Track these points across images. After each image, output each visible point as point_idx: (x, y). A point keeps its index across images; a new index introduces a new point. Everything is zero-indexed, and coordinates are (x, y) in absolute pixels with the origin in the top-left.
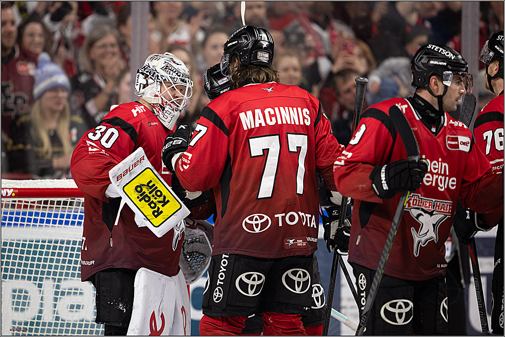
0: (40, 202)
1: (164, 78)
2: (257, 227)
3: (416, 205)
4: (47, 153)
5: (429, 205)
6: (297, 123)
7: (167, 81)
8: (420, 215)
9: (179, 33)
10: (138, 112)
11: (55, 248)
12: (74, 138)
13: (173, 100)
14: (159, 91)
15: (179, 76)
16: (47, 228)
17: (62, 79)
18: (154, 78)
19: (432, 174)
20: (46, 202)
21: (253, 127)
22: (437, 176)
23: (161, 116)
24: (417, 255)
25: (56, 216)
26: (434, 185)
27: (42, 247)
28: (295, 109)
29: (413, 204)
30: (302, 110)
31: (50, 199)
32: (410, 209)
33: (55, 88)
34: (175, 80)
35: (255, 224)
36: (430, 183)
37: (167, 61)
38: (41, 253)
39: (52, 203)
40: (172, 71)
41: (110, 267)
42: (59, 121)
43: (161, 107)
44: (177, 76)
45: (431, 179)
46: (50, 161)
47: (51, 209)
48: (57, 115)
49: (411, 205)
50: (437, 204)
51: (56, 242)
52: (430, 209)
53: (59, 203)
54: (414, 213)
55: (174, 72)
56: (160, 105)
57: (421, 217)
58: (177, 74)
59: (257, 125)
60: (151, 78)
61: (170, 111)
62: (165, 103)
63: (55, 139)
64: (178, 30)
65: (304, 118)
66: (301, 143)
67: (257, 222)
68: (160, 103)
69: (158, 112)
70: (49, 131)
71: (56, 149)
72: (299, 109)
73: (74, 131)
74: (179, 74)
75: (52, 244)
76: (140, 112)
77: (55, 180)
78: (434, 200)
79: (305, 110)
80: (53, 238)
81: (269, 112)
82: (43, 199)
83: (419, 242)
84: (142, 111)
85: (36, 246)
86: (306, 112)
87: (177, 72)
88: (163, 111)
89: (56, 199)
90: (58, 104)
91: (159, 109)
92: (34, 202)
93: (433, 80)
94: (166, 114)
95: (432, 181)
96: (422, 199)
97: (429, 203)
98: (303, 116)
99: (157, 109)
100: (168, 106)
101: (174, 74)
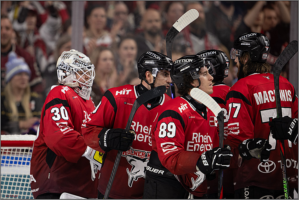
0: (10, 150)
1: (77, 70)
2: (267, 169)
3: (129, 154)
4: (15, 117)
5: (142, 155)
6: (285, 101)
7: (79, 71)
8: (132, 160)
9: (103, 39)
10: (65, 91)
11: (20, 180)
12: (33, 107)
13: (86, 82)
14: (76, 78)
15: (86, 66)
16: (15, 167)
17: (25, 67)
18: (70, 71)
19: (144, 134)
20: (14, 150)
21: (262, 103)
22: (148, 136)
23: (81, 93)
24: (130, 186)
25: (21, 159)
26: (145, 141)
27: (12, 179)
28: (283, 90)
29: (128, 153)
30: (287, 91)
31: (17, 148)
32: (126, 156)
33: (21, 73)
34: (84, 69)
35: (266, 167)
36: (142, 140)
37: (75, 58)
38: (11, 184)
39: (18, 150)
40: (80, 63)
41: (47, 192)
42: (23, 96)
43: (79, 88)
44: (85, 67)
45: (143, 138)
46: (18, 123)
47: (18, 154)
48: (22, 92)
49: (127, 154)
50: (148, 154)
51: (21, 176)
52: (143, 157)
53: (23, 150)
54: (129, 158)
55: (82, 64)
56: (78, 87)
57: (133, 161)
58: (84, 65)
59: (265, 102)
60: (67, 71)
61: (86, 89)
62: (81, 85)
63: (20, 108)
64: (102, 37)
65: (289, 97)
66: (288, 113)
67: (267, 166)
68: (78, 86)
69: (78, 91)
70: (16, 103)
71: (21, 115)
72: (286, 90)
73: (33, 103)
74: (85, 64)
75: (18, 178)
76: (66, 91)
77: (21, 135)
78: (146, 152)
79: (289, 91)
80: (19, 174)
81: (271, 93)
82: (12, 148)
83: (133, 178)
84: (68, 90)
85: (7, 179)
86: (289, 93)
87: (84, 64)
88: (81, 90)
89: (21, 148)
90: (23, 83)
91: (78, 89)
92: (6, 150)
93: (147, 73)
94: (84, 92)
95: (144, 139)
96: (133, 150)
97: (142, 153)
98: (288, 96)
99: (77, 90)
100: (83, 87)
101: (83, 65)
